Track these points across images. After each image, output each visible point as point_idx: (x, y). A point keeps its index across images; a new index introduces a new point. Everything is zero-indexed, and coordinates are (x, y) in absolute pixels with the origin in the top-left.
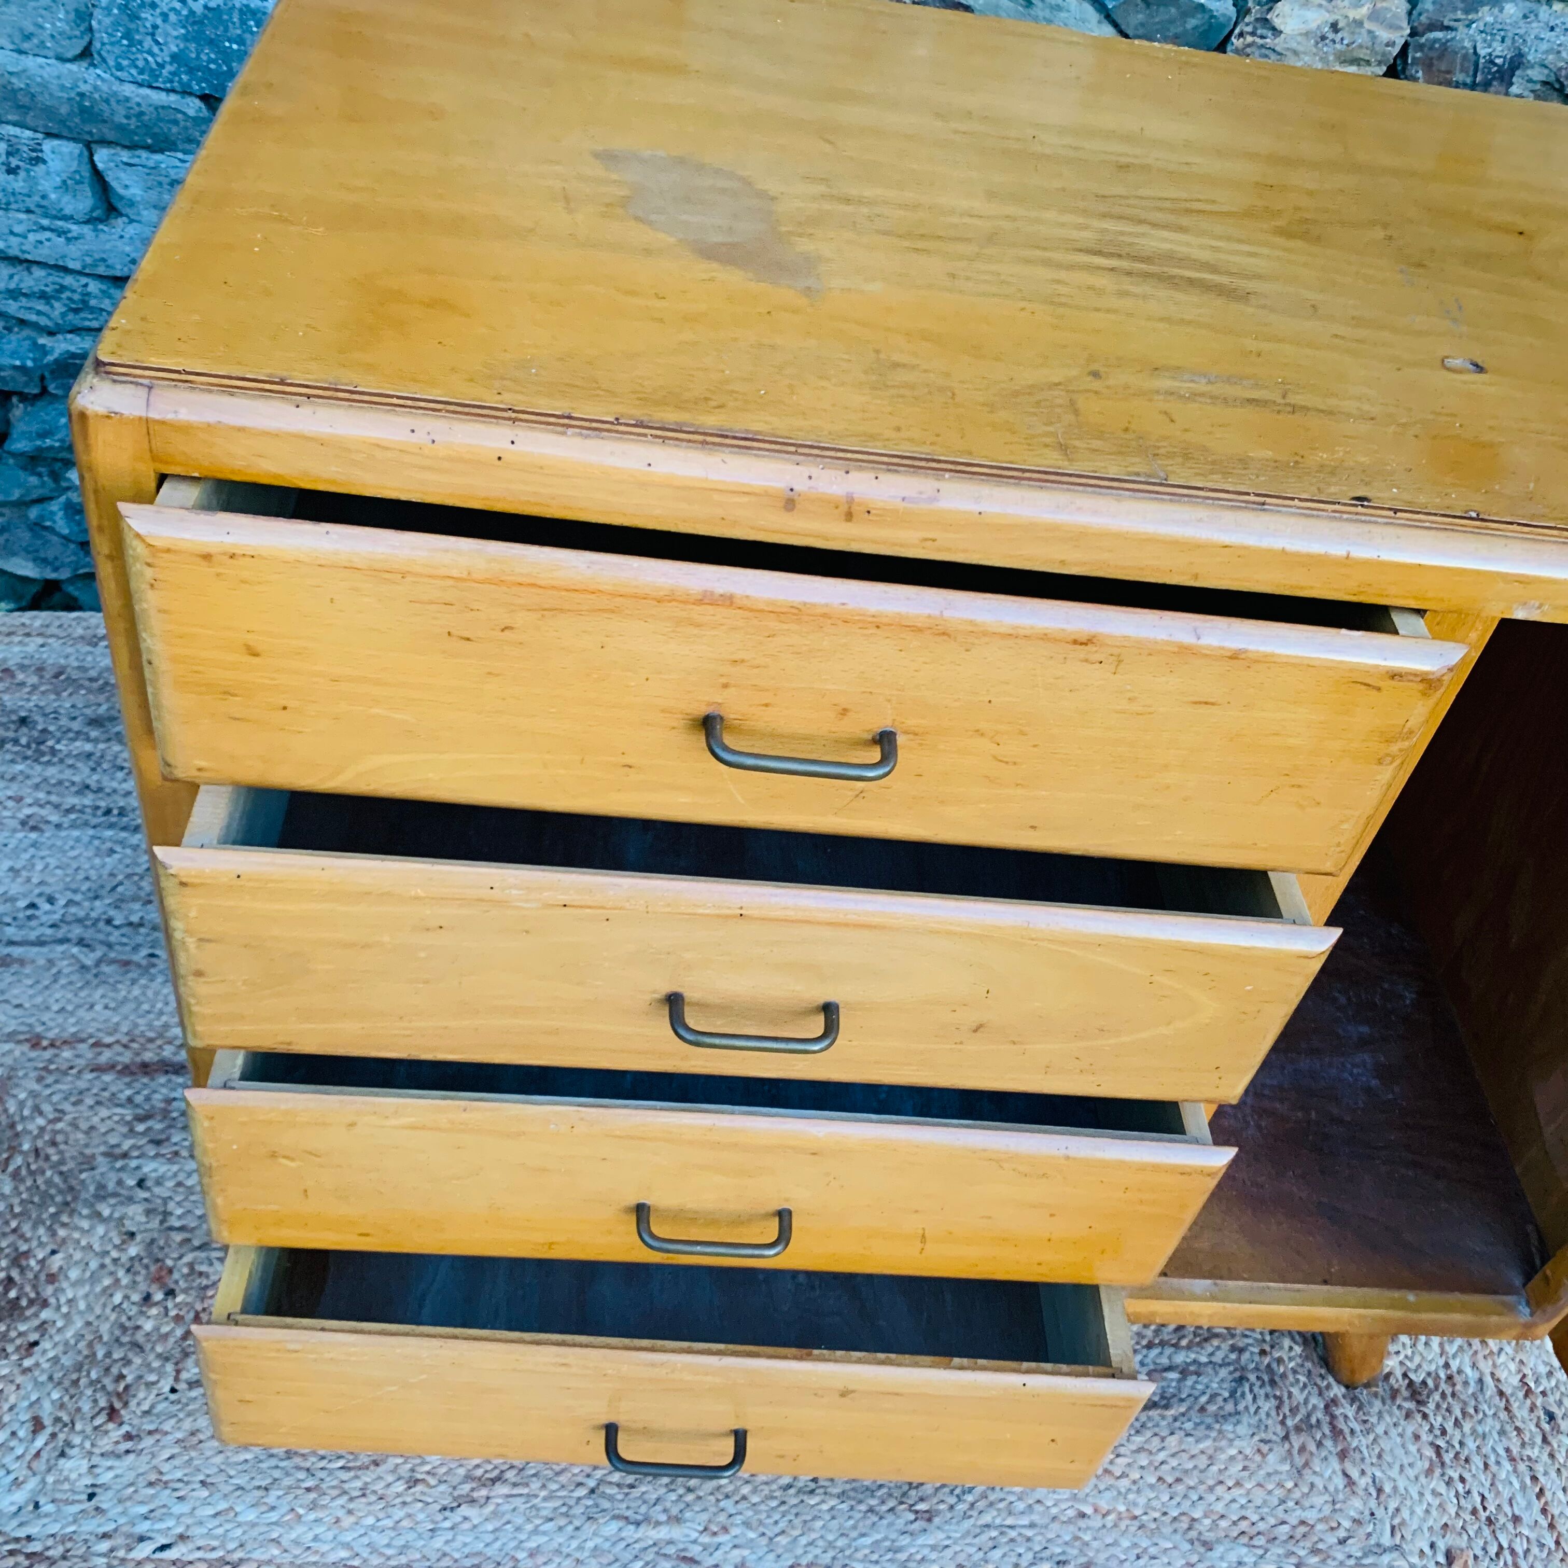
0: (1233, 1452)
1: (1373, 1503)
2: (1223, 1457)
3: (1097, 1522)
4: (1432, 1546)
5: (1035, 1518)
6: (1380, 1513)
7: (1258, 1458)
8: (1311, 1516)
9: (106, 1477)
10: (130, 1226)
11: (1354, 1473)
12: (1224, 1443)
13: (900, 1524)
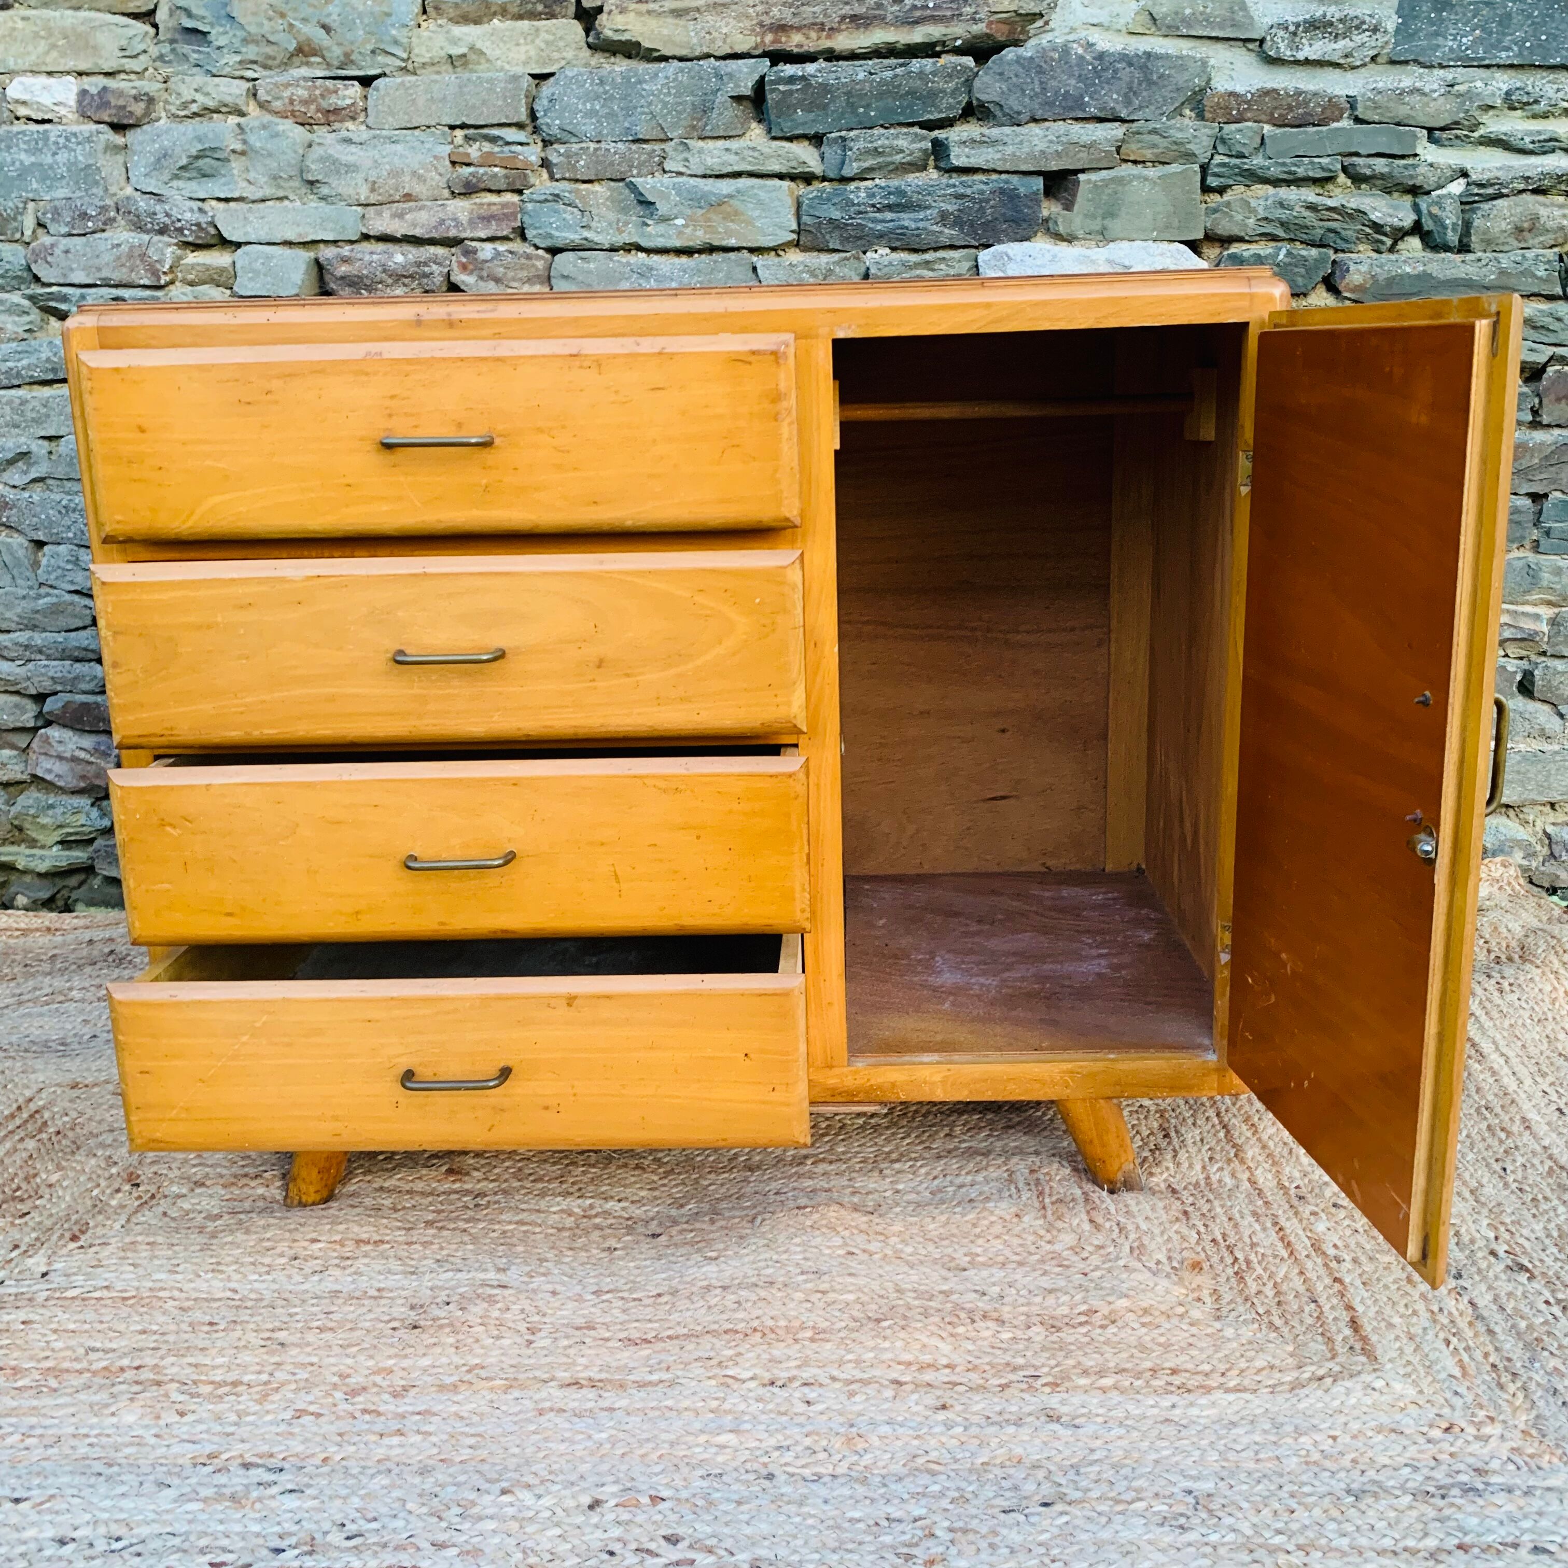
0: (993, 1218)
1: (1115, 1235)
2: (986, 1222)
3: (865, 1257)
4: (1169, 1258)
5: (808, 1255)
6: (1121, 1240)
7: (1015, 1220)
8: (1058, 1247)
9: (57, 1266)
10: (115, 1158)
11: (1100, 1220)
12: (985, 1214)
13: (691, 1263)
